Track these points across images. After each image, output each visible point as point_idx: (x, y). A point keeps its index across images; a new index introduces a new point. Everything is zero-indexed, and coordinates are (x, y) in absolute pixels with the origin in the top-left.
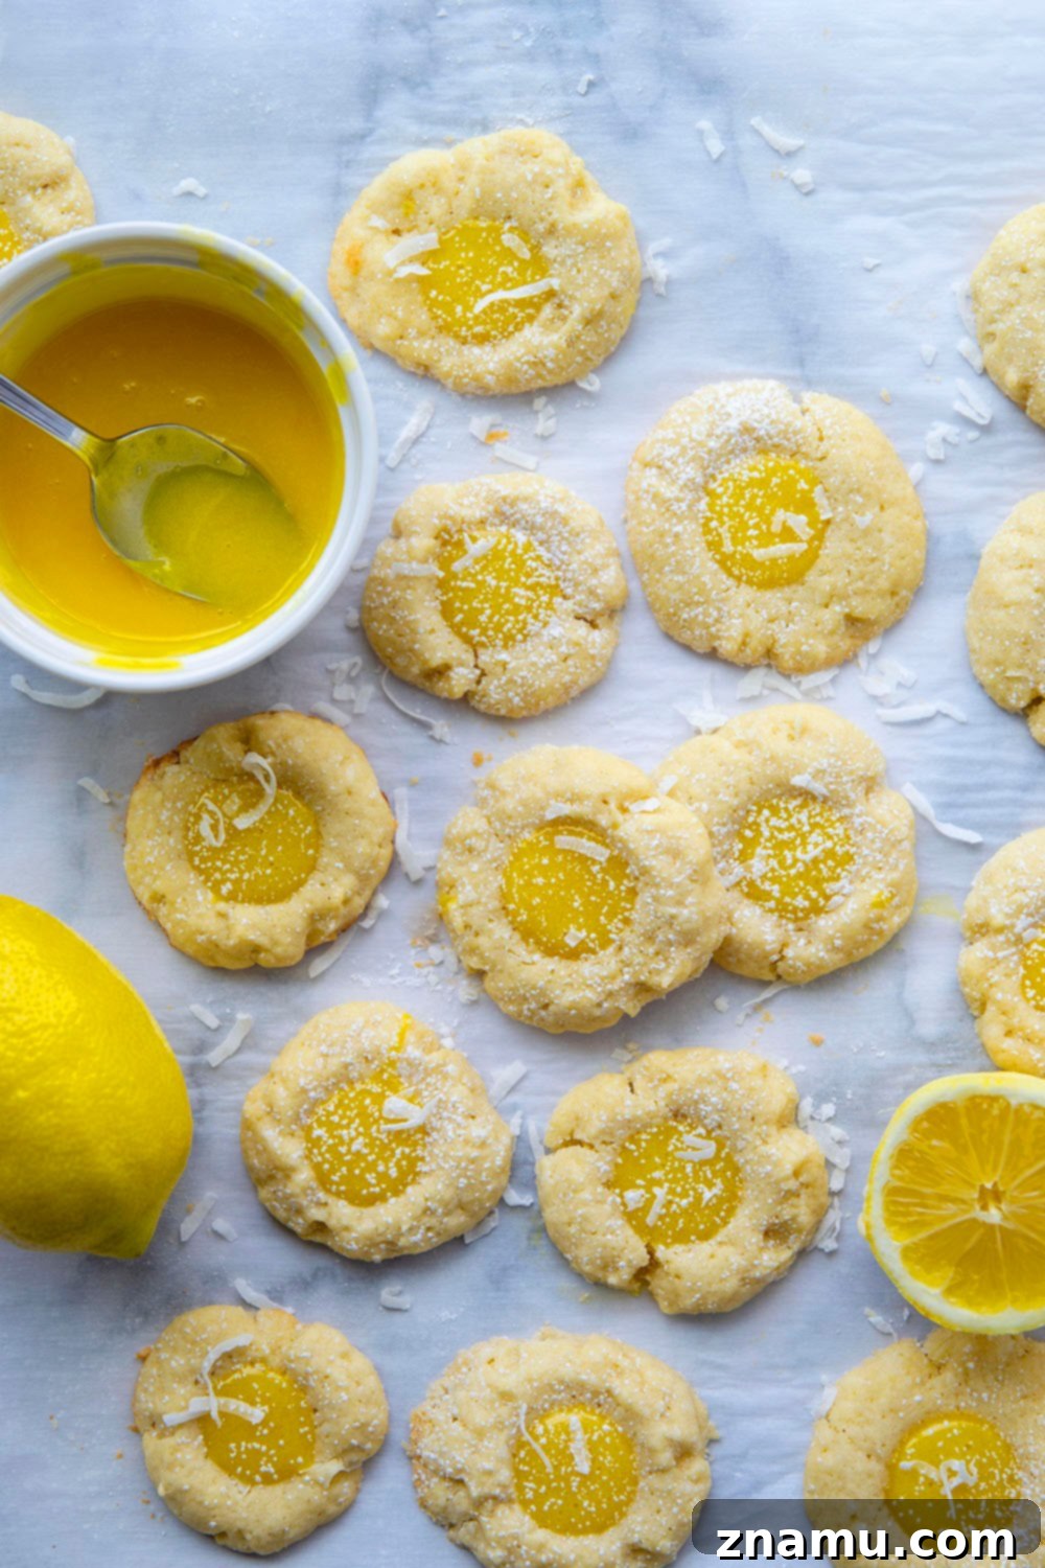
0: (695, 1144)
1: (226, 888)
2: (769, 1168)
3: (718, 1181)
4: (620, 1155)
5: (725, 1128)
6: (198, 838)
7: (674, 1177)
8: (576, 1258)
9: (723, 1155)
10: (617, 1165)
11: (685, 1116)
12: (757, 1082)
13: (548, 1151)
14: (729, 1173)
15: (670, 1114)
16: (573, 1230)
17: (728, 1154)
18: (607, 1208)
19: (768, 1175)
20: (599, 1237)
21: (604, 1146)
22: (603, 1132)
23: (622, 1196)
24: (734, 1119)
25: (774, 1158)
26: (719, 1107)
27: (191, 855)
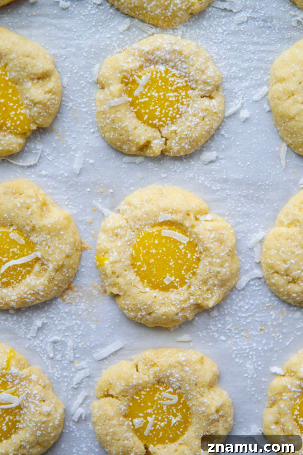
0: (167, 397)
2: (204, 408)
3: (179, 414)
4: (131, 401)
5: (182, 389)
7: (158, 412)
9: (181, 402)
11: (163, 383)
12: (198, 366)
13: (98, 398)
14: (184, 410)
15: (156, 382)
16: (108, 438)
17: (184, 401)
18: (125, 427)
19: (203, 412)
20: (121, 442)
21: (123, 398)
22: (123, 391)
23: (132, 421)
24: (187, 385)
25: (206, 404)
26: (179, 379)
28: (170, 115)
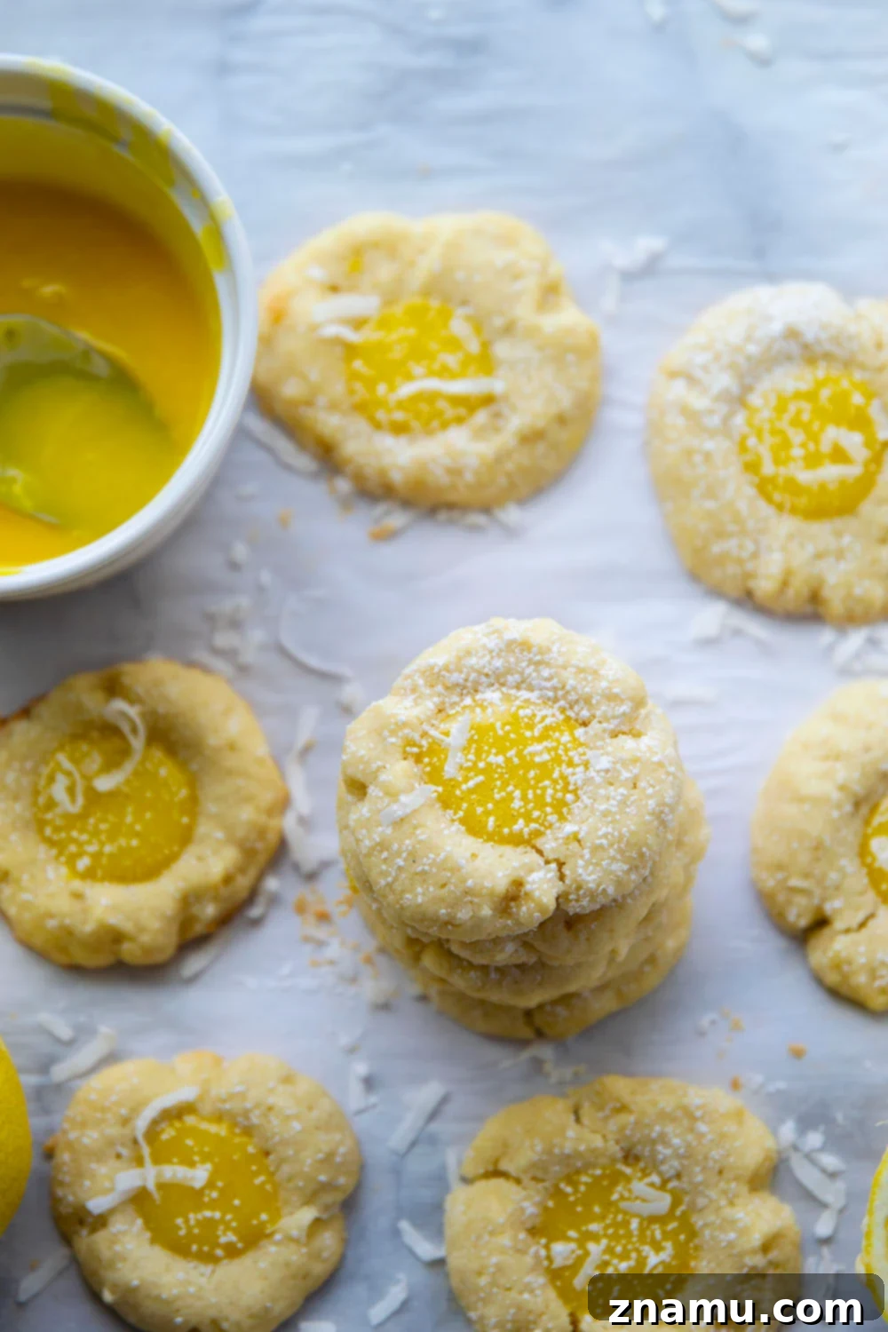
0: (645, 1195)
1: (83, 863)
2: (732, 1235)
3: (668, 1245)
4: (552, 1196)
5: (685, 1179)
6: (51, 804)
7: (616, 1233)
8: (482, 1318)
9: (678, 1213)
10: (546, 1209)
11: (637, 1158)
12: (731, 1128)
13: (467, 1181)
14: (682, 1237)
16: (483, 1281)
17: (684, 1213)
18: (528, 1260)
19: (731, 1244)
20: (513, 1294)
21: (533, 1183)
22: (534, 1165)
23: (547, 1247)
24: (698, 1169)
25: (740, 1225)
26: (682, 1151)
27: (40, 824)
28: (548, 800)
